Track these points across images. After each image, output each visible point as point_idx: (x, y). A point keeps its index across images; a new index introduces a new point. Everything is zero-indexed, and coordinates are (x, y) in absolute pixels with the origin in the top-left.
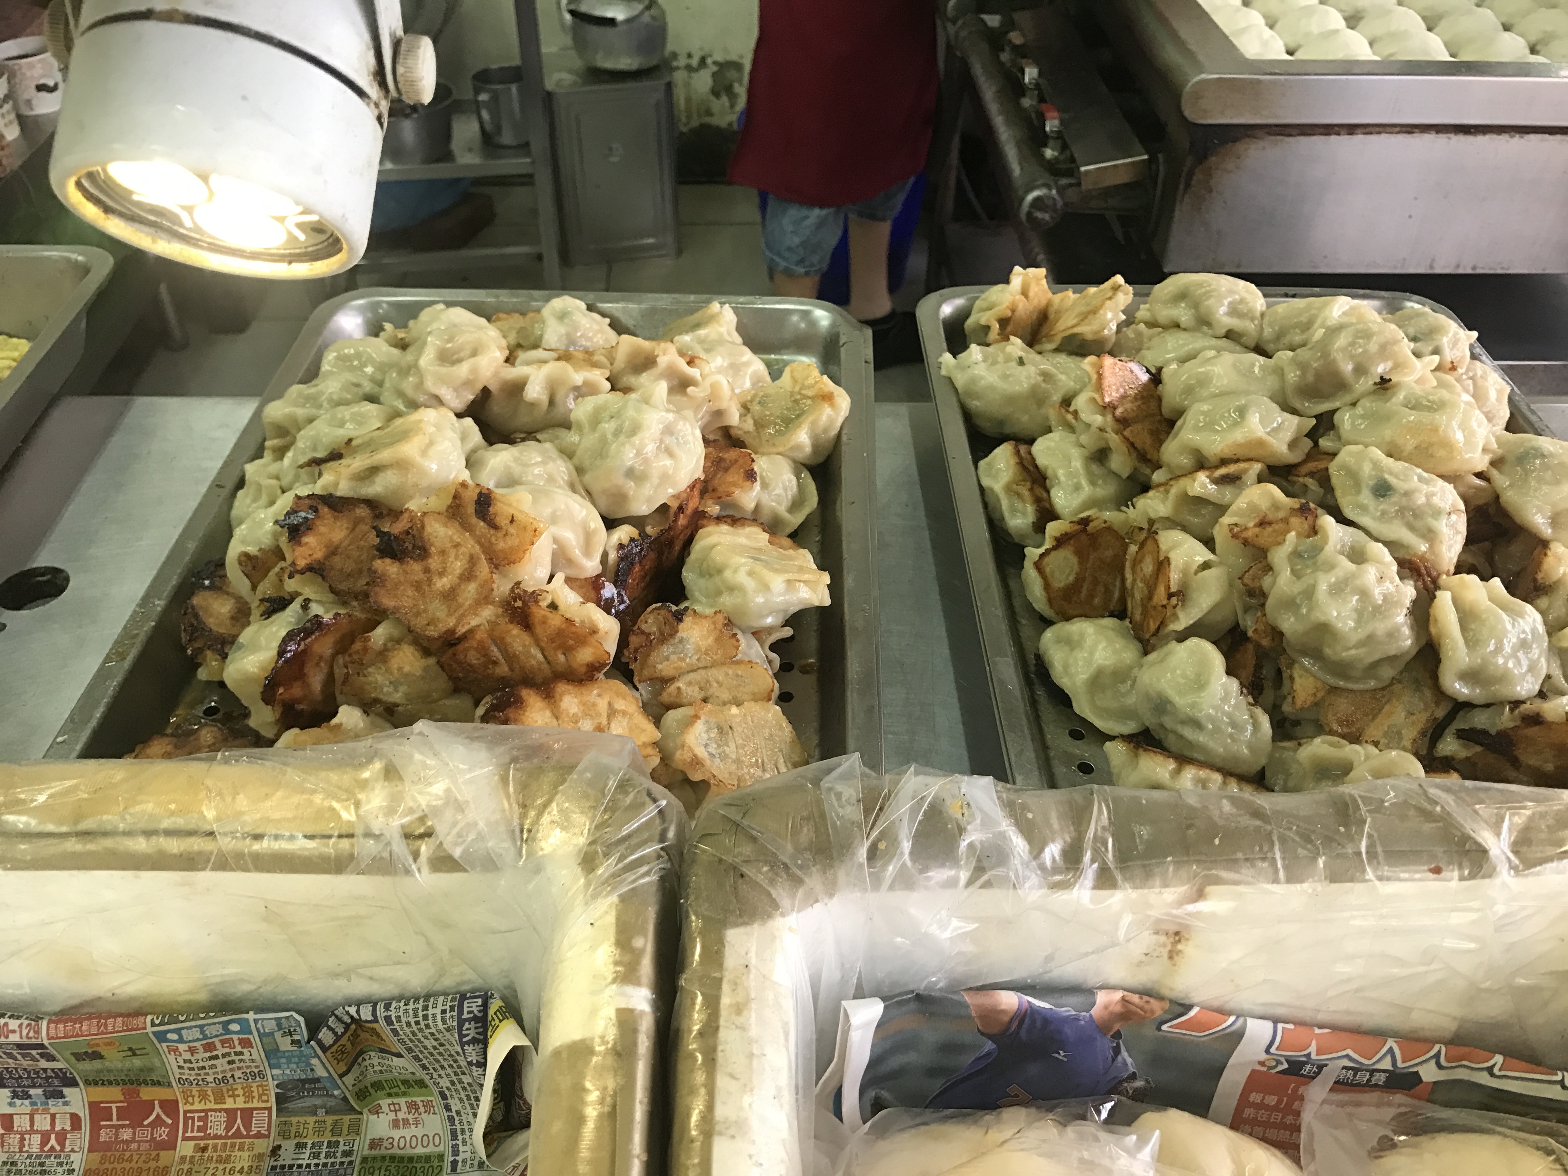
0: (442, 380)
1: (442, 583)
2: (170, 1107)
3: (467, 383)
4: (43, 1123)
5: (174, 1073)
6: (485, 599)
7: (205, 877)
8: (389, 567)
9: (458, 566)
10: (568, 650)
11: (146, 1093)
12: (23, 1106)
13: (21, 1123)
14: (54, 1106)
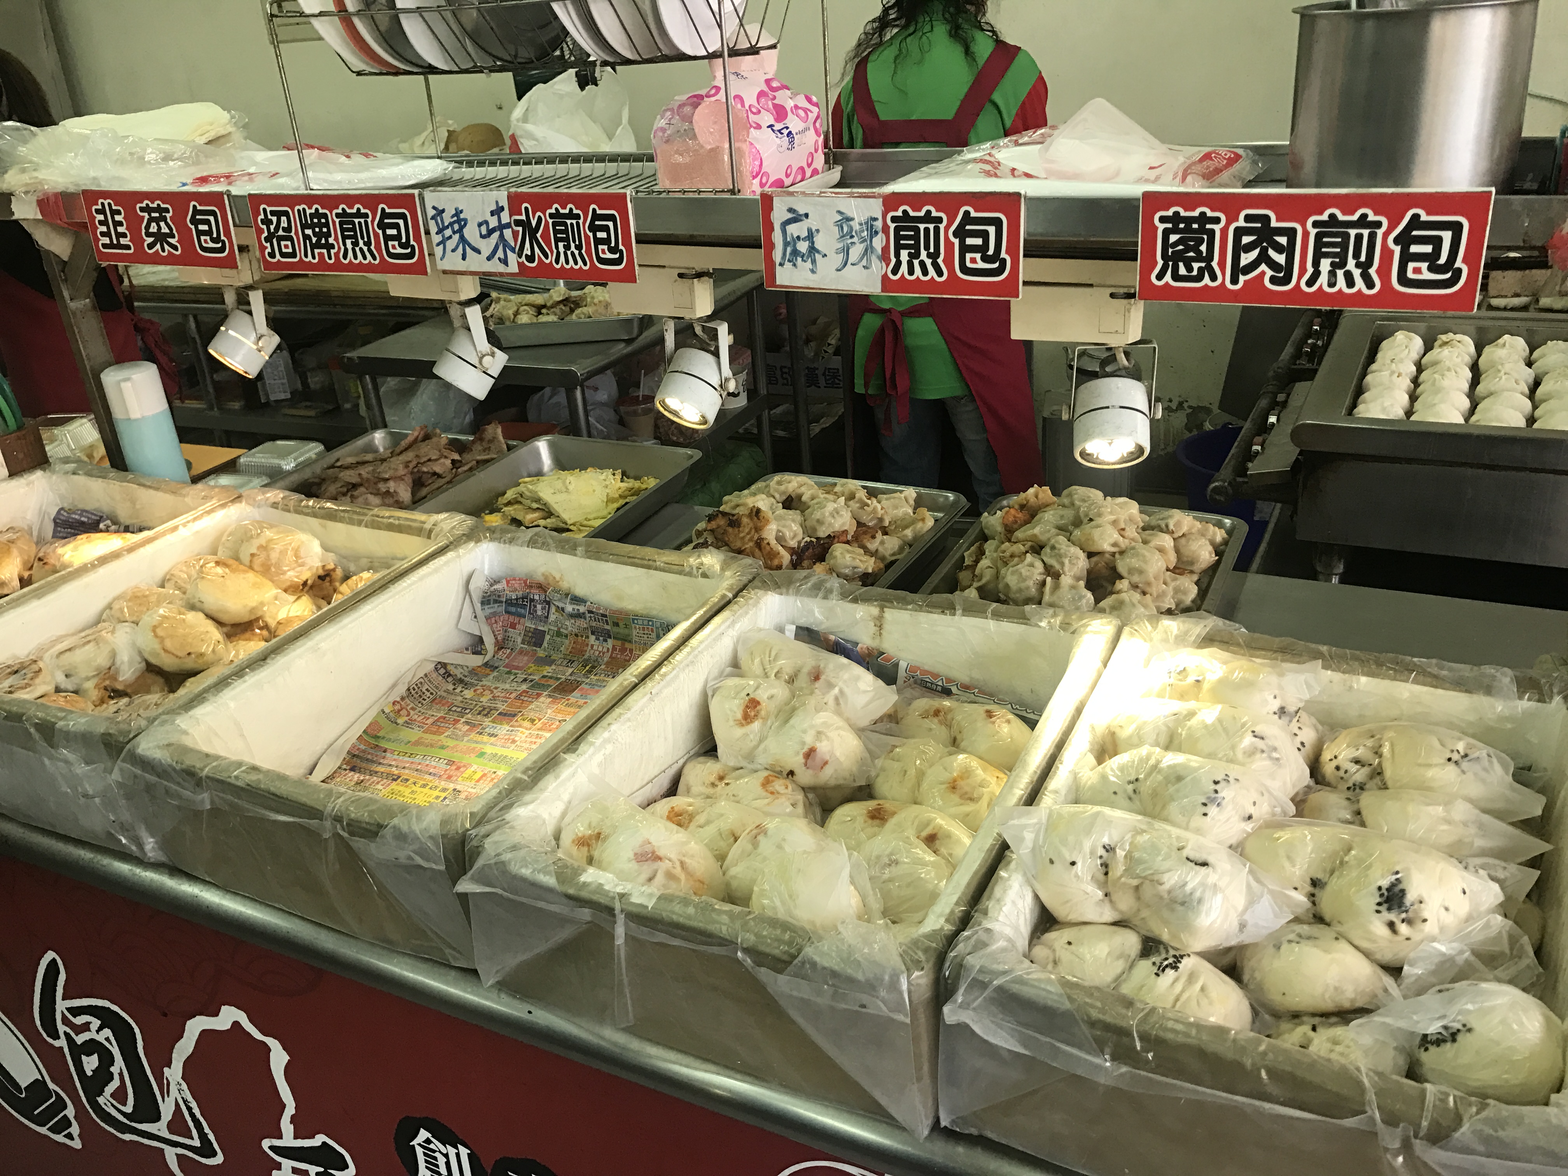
0: (776, 491)
1: (742, 535)
2: (631, 651)
3: (784, 493)
4: (600, 649)
5: (635, 639)
6: (751, 540)
7: (652, 572)
8: (730, 530)
9: (747, 530)
10: (771, 560)
11: (627, 645)
12: (597, 642)
13: (595, 647)
14: (605, 644)
